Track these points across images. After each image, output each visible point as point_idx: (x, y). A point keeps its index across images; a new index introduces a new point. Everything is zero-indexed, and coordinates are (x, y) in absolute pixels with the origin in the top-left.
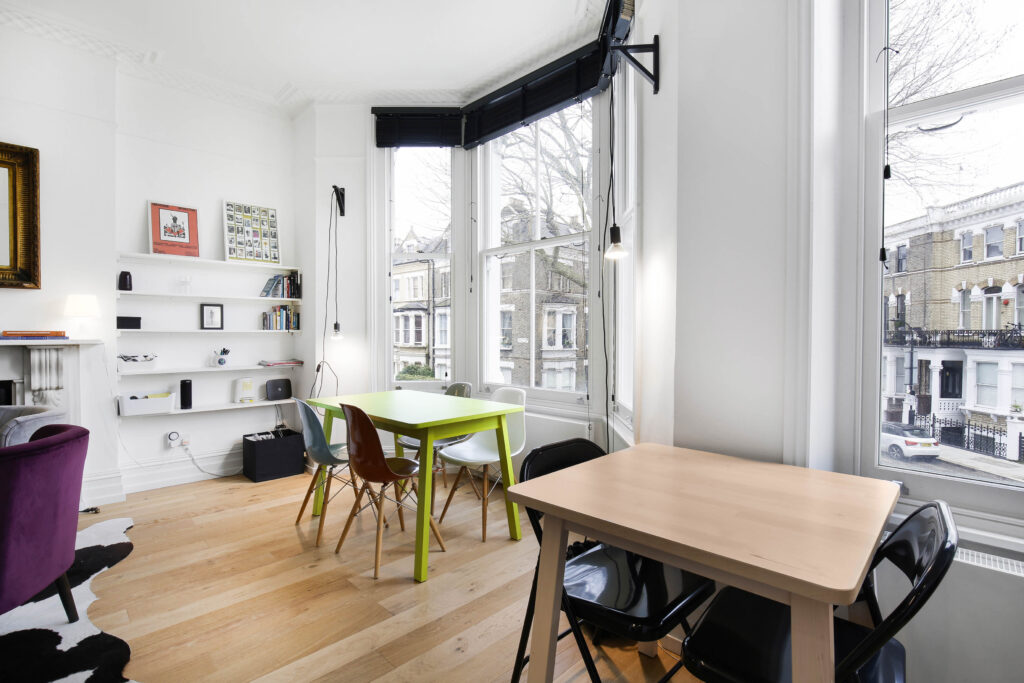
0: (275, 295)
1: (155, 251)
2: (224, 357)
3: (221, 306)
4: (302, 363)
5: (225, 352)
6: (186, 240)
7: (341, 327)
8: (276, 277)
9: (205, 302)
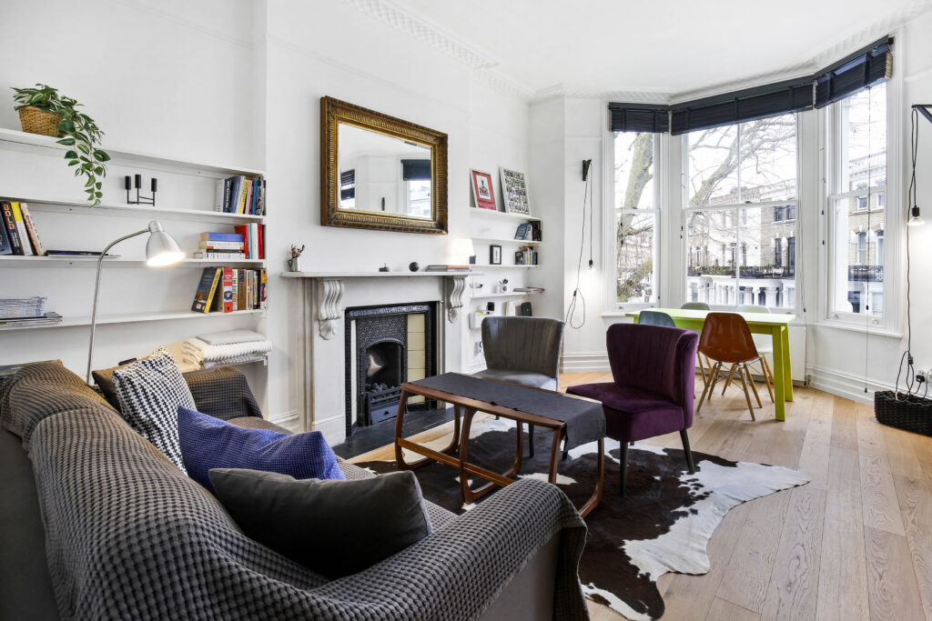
0: (523, 238)
1: (480, 206)
2: (505, 285)
3: (500, 247)
4: (543, 290)
5: (505, 281)
6: (489, 198)
7: (594, 263)
8: (521, 226)
9: (493, 243)
